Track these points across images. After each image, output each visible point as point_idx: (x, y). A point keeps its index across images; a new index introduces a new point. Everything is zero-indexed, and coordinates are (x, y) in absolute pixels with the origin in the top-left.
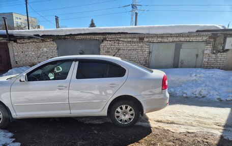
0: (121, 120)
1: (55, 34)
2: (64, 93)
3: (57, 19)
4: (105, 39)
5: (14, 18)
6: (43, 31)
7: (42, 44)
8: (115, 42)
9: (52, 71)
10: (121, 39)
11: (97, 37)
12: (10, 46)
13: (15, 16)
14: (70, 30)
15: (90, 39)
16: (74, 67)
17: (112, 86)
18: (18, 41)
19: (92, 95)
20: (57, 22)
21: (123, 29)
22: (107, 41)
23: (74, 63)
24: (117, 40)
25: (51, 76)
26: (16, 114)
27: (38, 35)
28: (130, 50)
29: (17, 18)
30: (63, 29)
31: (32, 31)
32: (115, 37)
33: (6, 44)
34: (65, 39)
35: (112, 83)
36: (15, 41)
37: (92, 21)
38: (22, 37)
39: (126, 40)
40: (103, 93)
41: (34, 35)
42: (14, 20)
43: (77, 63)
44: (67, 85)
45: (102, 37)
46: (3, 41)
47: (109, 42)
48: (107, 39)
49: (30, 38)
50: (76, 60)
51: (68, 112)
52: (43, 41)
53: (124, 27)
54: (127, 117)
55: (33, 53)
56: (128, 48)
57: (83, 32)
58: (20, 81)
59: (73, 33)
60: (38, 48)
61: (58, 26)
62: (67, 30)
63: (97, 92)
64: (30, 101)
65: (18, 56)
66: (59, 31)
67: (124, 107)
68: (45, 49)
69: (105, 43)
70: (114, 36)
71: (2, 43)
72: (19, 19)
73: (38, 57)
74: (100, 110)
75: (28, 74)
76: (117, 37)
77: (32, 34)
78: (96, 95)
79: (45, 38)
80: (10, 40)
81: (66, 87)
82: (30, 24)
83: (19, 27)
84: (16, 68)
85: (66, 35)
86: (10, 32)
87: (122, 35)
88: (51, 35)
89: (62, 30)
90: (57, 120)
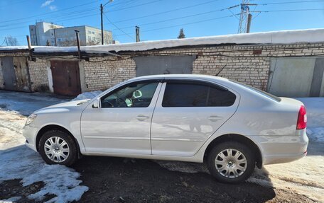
0: (224, 172)
1: (135, 49)
2: (145, 126)
3: (137, 30)
4: (200, 54)
5: (87, 32)
6: (120, 47)
7: (118, 63)
8: (215, 58)
9: (130, 96)
10: (225, 54)
11: (189, 52)
12: (81, 65)
13: (87, 29)
14: (153, 44)
15: (180, 55)
16: (161, 89)
17: (213, 119)
18: (91, 59)
20: (137, 35)
21: (229, 38)
22: (204, 56)
23: (160, 84)
24: (218, 55)
25: (129, 102)
26: (86, 149)
27: (114, 52)
28: (239, 68)
29: (90, 32)
30: (145, 42)
31: (106, 47)
32: (216, 50)
33: (76, 63)
34: (146, 55)
35: (214, 114)
36: (87, 60)
37: (182, 31)
38: (95, 55)
39: (232, 54)
40: (195, 129)
41: (110, 52)
42: (87, 35)
43: (165, 84)
44: (149, 114)
45: (196, 51)
46: (73, 60)
47: (206, 58)
48: (204, 54)
49: (104, 55)
50: (163, 81)
51: (149, 151)
52: (119, 58)
53: (231, 35)
54: (234, 168)
55: (107, 75)
56: (235, 67)
57: (170, 46)
58: (93, 106)
59: (157, 48)
60: (113, 68)
61: (138, 40)
62: (150, 43)
63: (187, 128)
64: (102, 134)
65: (90, 78)
66: (139, 45)
67: (230, 152)
68: (121, 70)
69: (201, 59)
70: (214, 49)
71: (72, 61)
72: (92, 34)
73: (112, 80)
74: (193, 153)
75: (102, 99)
76: (219, 50)
77: (107, 50)
78: (185, 131)
79: (122, 54)
80: (82, 58)
81: (148, 117)
82: (104, 39)
83: (92, 43)
84: (86, 93)
85: (148, 50)
86: (82, 48)
87: (226, 47)
88: (129, 51)
89: (143, 44)
90: (133, 161)
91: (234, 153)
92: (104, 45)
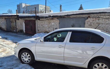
1: (59, 15)
2: (62, 50)
3: (61, 6)
4: (89, 17)
5: (39, 7)
6: (53, 14)
7: (52, 21)
8: (96, 19)
9: (56, 36)
10: (101, 17)
11: (84, 16)
12: (36, 22)
13: (40, 6)
14: (67, 13)
15: (79, 17)
16: (69, 35)
17: (93, 49)
18: (41, 19)
19: (77, 53)
20: (61, 8)
21: (104, 10)
22: (91, 18)
23: (69, 32)
24: (97, 17)
25: (55, 39)
26: (37, 58)
27: (50, 16)
28: (108, 24)
29: (41, 7)
30: (64, 12)
31: (47, 14)
32: (97, 15)
33: (35, 21)
34: (64, 17)
36: (39, 19)
37: (81, 5)
38: (42, 17)
39: (104, 17)
40: (84, 52)
41: (49, 16)
42: (39, 8)
43: (71, 32)
44: (64, 45)
45: (87, 16)
46: (33, 19)
47: (92, 19)
48: (91, 17)
49: (46, 17)
50: (70, 31)
51: (63, 61)
52: (52, 19)
53: (104, 8)
55: (47, 26)
57: (75, 13)
58: (41, 41)
59: (69, 14)
60: (50, 23)
61: (61, 11)
62: (66, 12)
63: (80, 52)
64: (43, 52)
65: (40, 27)
66: (61, 13)
67: (100, 64)
68: (53, 24)
69: (89, 19)
70: (96, 15)
71: (33, 20)
72: (41, 8)
73: (49, 28)
74: (82, 63)
76: (98, 15)
77: (47, 16)
78: (80, 53)
79: (54, 17)
80: (37, 19)
81: (63, 47)
82: (46, 10)
83: (41, 12)
84: (38, 34)
85: (65, 15)
86: (37, 14)
87: (102, 14)
88: (57, 16)
89: (63, 13)
91: (102, 65)
92: (46, 13)
